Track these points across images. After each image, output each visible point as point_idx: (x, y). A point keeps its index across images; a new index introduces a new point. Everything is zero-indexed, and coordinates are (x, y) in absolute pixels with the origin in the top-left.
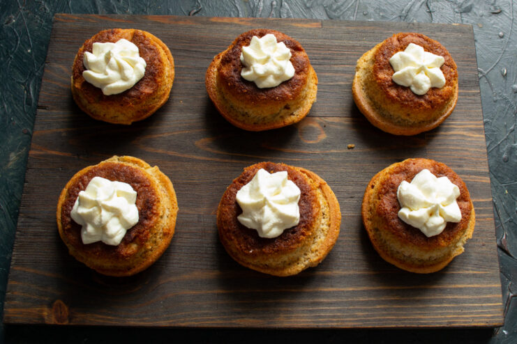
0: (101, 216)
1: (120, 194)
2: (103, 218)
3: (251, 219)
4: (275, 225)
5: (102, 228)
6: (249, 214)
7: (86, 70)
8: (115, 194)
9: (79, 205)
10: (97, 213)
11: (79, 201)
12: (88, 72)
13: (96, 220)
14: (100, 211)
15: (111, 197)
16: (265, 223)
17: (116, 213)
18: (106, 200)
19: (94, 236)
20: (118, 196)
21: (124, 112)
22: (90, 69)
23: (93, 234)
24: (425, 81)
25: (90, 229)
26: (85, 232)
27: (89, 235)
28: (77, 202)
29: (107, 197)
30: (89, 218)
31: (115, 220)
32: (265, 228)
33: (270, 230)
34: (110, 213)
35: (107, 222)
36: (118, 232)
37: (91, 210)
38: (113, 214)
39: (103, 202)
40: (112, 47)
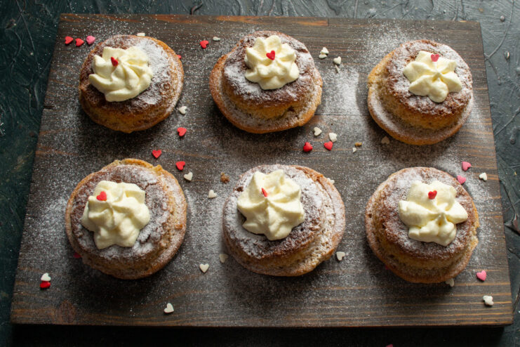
0: (113, 218)
1: (129, 194)
2: (115, 220)
3: (256, 222)
4: (282, 224)
5: (115, 230)
6: (253, 218)
7: (93, 73)
8: (124, 195)
9: (90, 210)
10: (109, 215)
11: (89, 206)
12: (95, 76)
13: (109, 223)
14: (112, 213)
15: (120, 199)
16: (272, 224)
17: (128, 213)
18: (116, 201)
19: (108, 240)
20: (127, 196)
21: (125, 120)
22: (97, 73)
23: (107, 238)
24: (443, 88)
25: (103, 232)
26: (98, 237)
27: (103, 240)
28: (86, 208)
29: (117, 198)
30: (100, 222)
31: (128, 221)
32: (272, 228)
33: (278, 230)
34: (122, 214)
35: (120, 224)
36: (132, 232)
37: (103, 213)
38: (125, 215)
39: (114, 204)
40: (122, 54)
